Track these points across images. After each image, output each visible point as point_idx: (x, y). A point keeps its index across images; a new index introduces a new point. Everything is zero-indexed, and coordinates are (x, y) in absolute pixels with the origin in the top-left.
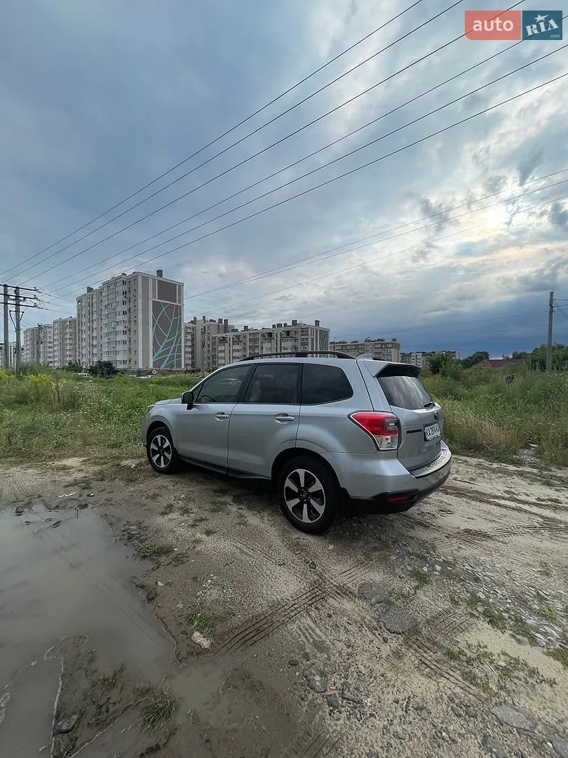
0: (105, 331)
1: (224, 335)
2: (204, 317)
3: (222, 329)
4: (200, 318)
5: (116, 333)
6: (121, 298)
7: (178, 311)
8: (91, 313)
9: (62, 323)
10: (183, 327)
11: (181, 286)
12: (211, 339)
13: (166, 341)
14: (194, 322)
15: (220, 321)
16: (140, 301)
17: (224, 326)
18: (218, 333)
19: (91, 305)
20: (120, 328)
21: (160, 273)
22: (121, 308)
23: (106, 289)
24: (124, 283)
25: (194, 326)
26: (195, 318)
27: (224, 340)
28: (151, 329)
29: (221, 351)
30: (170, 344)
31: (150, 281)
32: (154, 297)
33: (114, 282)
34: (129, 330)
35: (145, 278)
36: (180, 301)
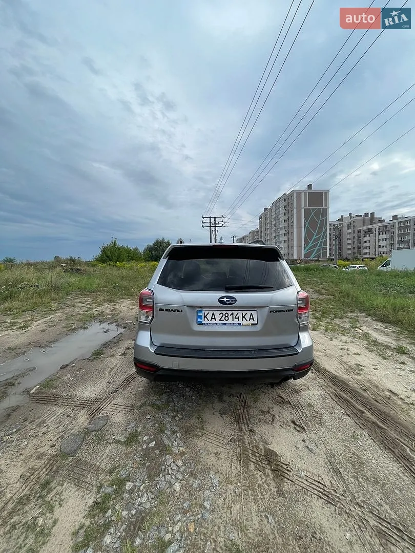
0: (274, 235)
1: (369, 227)
2: (350, 214)
3: (367, 222)
4: (346, 215)
5: (280, 235)
6: (283, 211)
7: (325, 213)
8: (266, 224)
9: (252, 233)
10: (328, 225)
11: (327, 192)
12: (356, 231)
13: (314, 238)
14: (341, 219)
15: (366, 215)
16: (295, 211)
17: (371, 218)
18: (364, 226)
19: (266, 219)
20: (282, 232)
21: (310, 186)
22: (283, 218)
23: (274, 207)
24: (285, 200)
25: (342, 222)
26: (342, 216)
27: (369, 231)
28: (303, 229)
29: (366, 242)
30: (317, 239)
31: (303, 194)
32: (305, 206)
33: (279, 201)
34: (288, 233)
35: (299, 193)
36: (326, 206)
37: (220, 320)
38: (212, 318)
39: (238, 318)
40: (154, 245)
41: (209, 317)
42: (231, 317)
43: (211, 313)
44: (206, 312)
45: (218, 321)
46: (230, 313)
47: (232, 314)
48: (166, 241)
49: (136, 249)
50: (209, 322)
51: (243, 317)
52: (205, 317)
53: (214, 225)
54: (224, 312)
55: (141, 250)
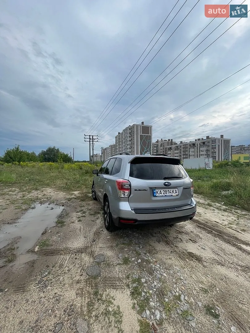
0: (124, 148)
1: (170, 146)
2: (162, 139)
3: (170, 144)
4: (160, 140)
5: (127, 149)
6: (129, 135)
7: (150, 138)
8: (119, 142)
9: (111, 146)
10: (152, 145)
11: (151, 127)
12: (165, 149)
13: (145, 151)
14: (157, 142)
15: (169, 140)
16: (135, 135)
17: (171, 142)
18: (168, 146)
19: (119, 139)
20: (128, 147)
21: (143, 123)
22: (129, 139)
23: (124, 132)
24: (130, 129)
25: (157, 143)
26: (158, 140)
27: (170, 149)
28: (139, 146)
29: (169, 154)
31: (139, 127)
32: (140, 133)
33: (126, 129)
34: (132, 147)
35: (137, 126)
36: (151, 134)
37: (164, 194)
38: (160, 193)
39: (171, 192)
40: (47, 151)
41: (159, 192)
42: (168, 192)
43: (159, 190)
44: (157, 190)
45: (163, 195)
46: (167, 190)
47: (168, 190)
48: (56, 148)
49: (33, 153)
50: (159, 195)
51: (173, 192)
52: (157, 193)
53: (92, 141)
54: (165, 190)
55: (37, 154)
